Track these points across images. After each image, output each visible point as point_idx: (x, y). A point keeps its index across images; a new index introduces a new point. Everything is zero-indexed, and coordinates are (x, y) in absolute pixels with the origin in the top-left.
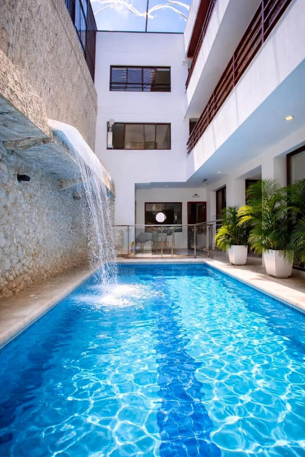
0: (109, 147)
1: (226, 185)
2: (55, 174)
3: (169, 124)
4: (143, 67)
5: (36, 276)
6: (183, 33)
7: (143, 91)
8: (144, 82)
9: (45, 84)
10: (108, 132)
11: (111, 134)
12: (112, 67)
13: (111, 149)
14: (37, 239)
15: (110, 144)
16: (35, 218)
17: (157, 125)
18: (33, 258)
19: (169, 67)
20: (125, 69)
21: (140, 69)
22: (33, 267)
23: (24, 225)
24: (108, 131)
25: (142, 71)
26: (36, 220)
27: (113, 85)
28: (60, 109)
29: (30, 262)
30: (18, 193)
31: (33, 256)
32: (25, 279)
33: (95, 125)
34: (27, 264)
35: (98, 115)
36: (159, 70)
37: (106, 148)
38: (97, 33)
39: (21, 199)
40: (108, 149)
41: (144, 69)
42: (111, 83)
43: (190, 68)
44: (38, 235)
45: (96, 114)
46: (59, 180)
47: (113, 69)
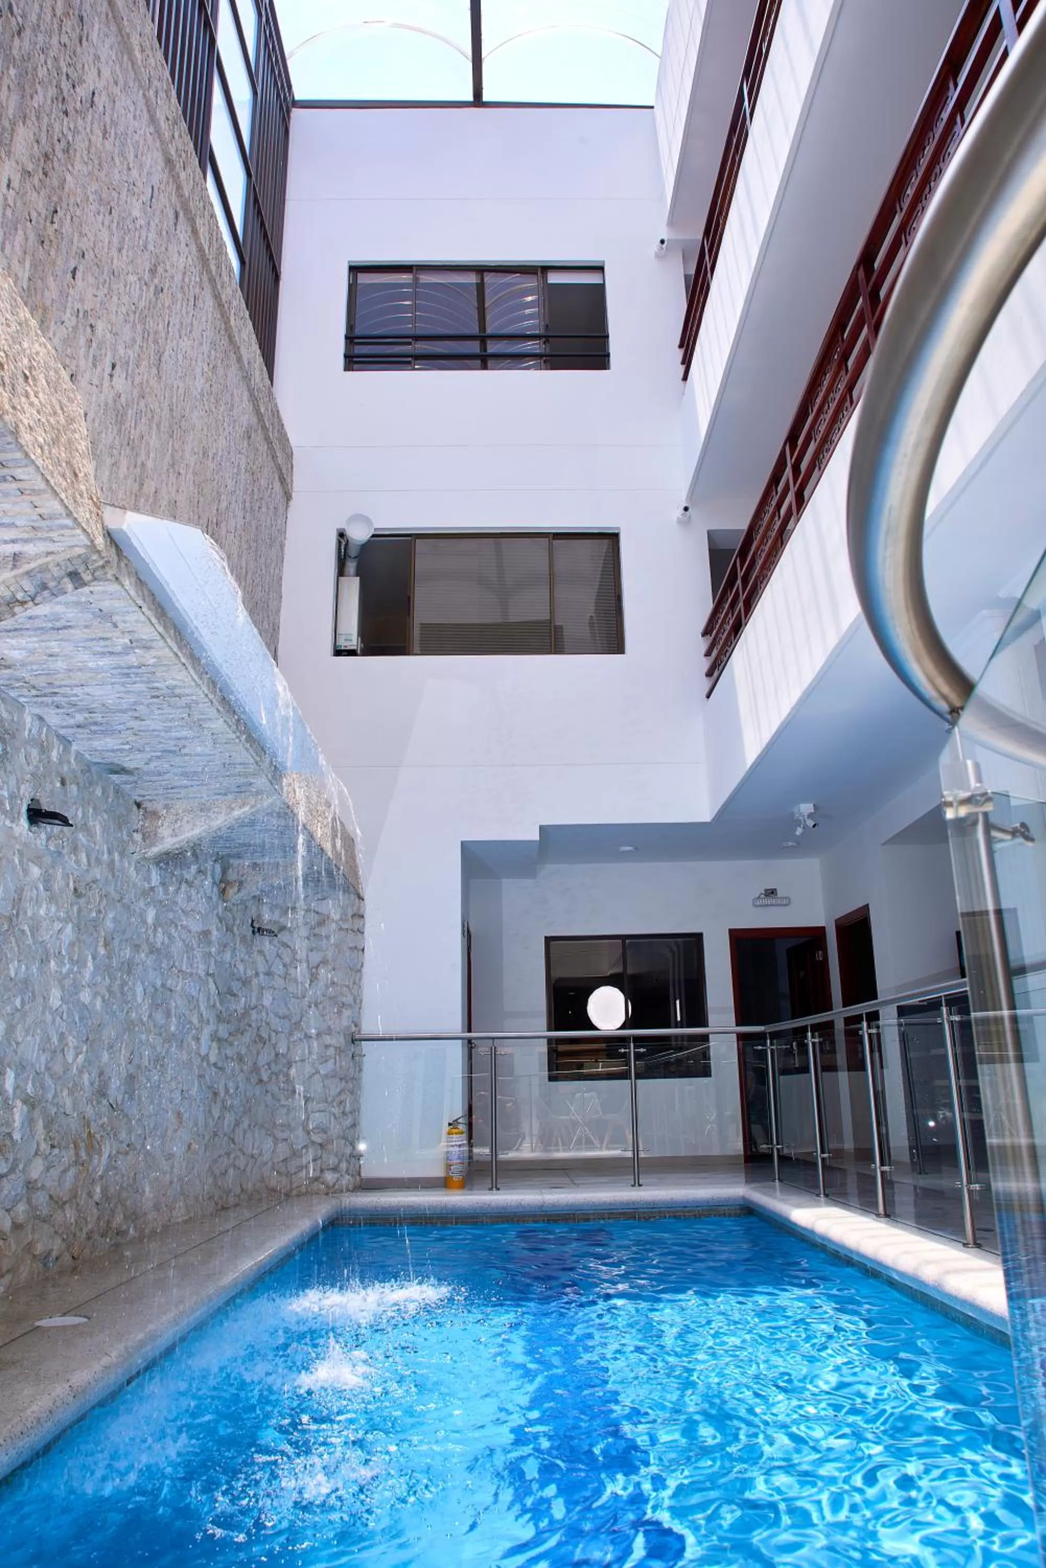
0: (343, 644)
1: (866, 907)
2: (120, 770)
3: (613, 538)
4: (481, 270)
5: (89, 1238)
6: (652, 107)
7: (485, 367)
8: (489, 331)
9: (94, 345)
10: (341, 578)
11: (352, 587)
12: (355, 270)
13: (352, 653)
14: (101, 1074)
15: (351, 635)
16: (92, 985)
17: (557, 543)
18: (77, 1154)
19: (600, 269)
20: (406, 278)
21: (472, 279)
22: (74, 1195)
23: (43, 1013)
24: (341, 572)
25: (481, 287)
26: (96, 994)
27: (359, 350)
28: (143, 464)
29: (64, 1172)
30: (26, 872)
31: (76, 1147)
32: (39, 1248)
33: (282, 546)
34: (48, 1184)
35: (292, 503)
36: (554, 278)
37: (329, 649)
38: (296, 113)
39: (38, 903)
40: (338, 652)
41: (489, 278)
42: (350, 339)
43: (692, 271)
44: (105, 1057)
45: (288, 496)
46: (139, 805)
47: (363, 279)
